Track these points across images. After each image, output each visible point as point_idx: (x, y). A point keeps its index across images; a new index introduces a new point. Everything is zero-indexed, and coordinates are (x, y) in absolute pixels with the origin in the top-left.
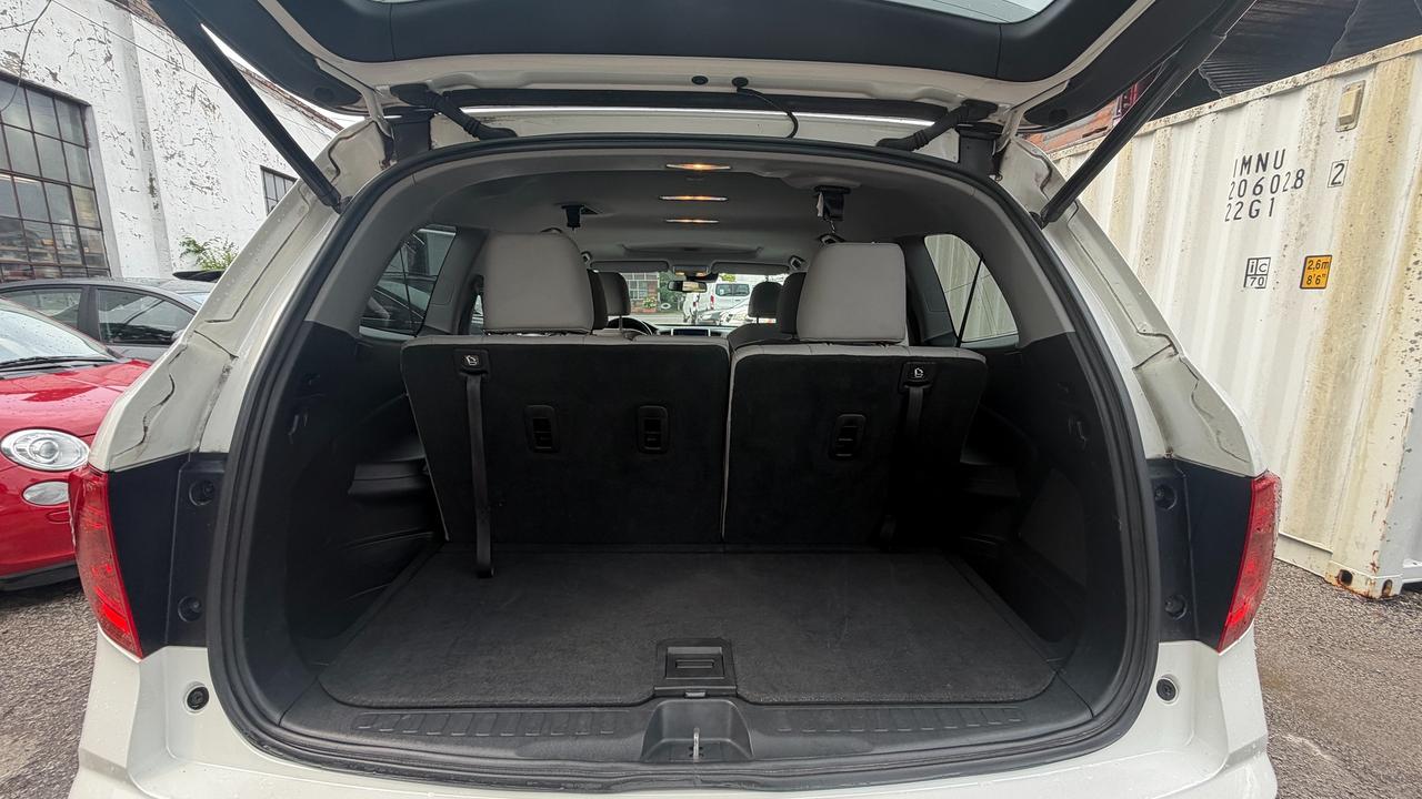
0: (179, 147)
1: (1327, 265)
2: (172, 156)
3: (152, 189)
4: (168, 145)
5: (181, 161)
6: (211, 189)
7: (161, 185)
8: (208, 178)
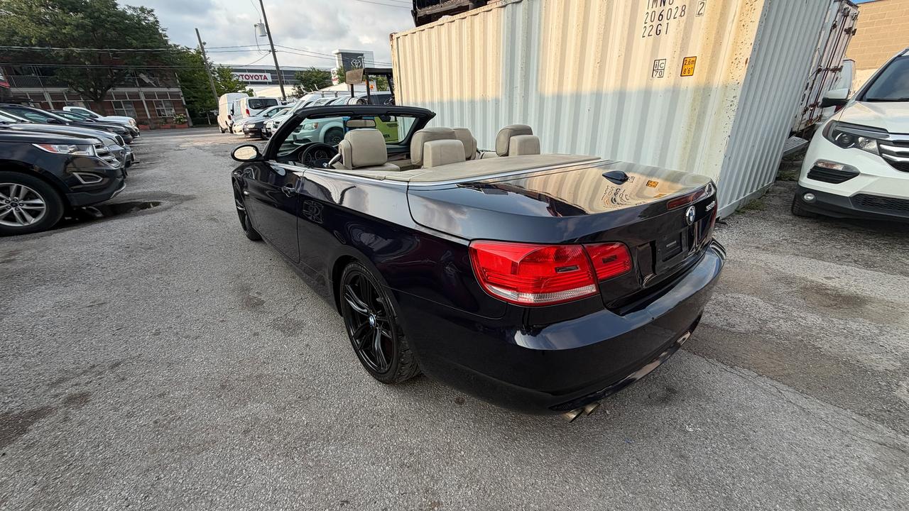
1: (694, 62)
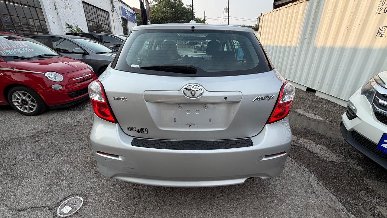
3: (55, 8)
6: (70, 8)
7: (58, 7)
8: (69, 5)
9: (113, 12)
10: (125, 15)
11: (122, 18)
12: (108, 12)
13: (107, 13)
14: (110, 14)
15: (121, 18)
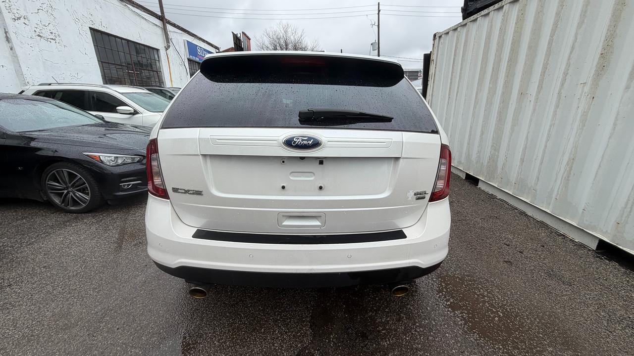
0: (22, 13)
2: (19, 18)
3: (7, 37)
4: (15, 11)
5: (26, 21)
6: (55, 40)
7: (12, 36)
8: (52, 33)
9: (167, 49)
10: (196, 55)
11: (189, 60)
12: (158, 50)
13: (156, 51)
14: (162, 53)
15: (187, 60)
